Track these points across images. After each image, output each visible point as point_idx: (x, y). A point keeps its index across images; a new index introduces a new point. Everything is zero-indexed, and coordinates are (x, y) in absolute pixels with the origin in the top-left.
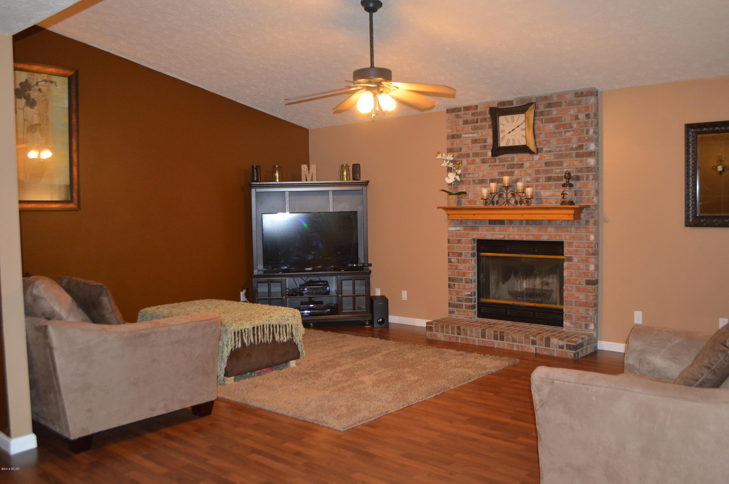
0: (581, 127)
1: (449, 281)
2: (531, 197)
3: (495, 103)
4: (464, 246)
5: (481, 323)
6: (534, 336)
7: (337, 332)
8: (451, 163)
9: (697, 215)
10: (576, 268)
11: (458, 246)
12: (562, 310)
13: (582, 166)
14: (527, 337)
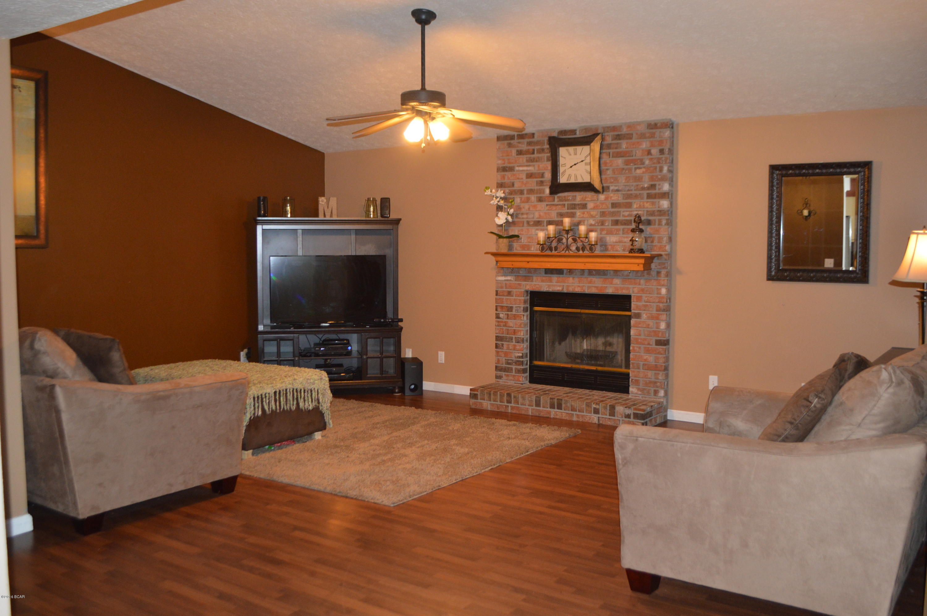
0: (654, 163)
1: (496, 341)
2: (595, 244)
3: (554, 132)
4: (514, 299)
5: (534, 389)
6: (597, 404)
7: (362, 401)
8: (502, 200)
9: (781, 268)
10: (645, 326)
11: (508, 299)
12: (628, 375)
13: (654, 209)
14: (588, 405)
